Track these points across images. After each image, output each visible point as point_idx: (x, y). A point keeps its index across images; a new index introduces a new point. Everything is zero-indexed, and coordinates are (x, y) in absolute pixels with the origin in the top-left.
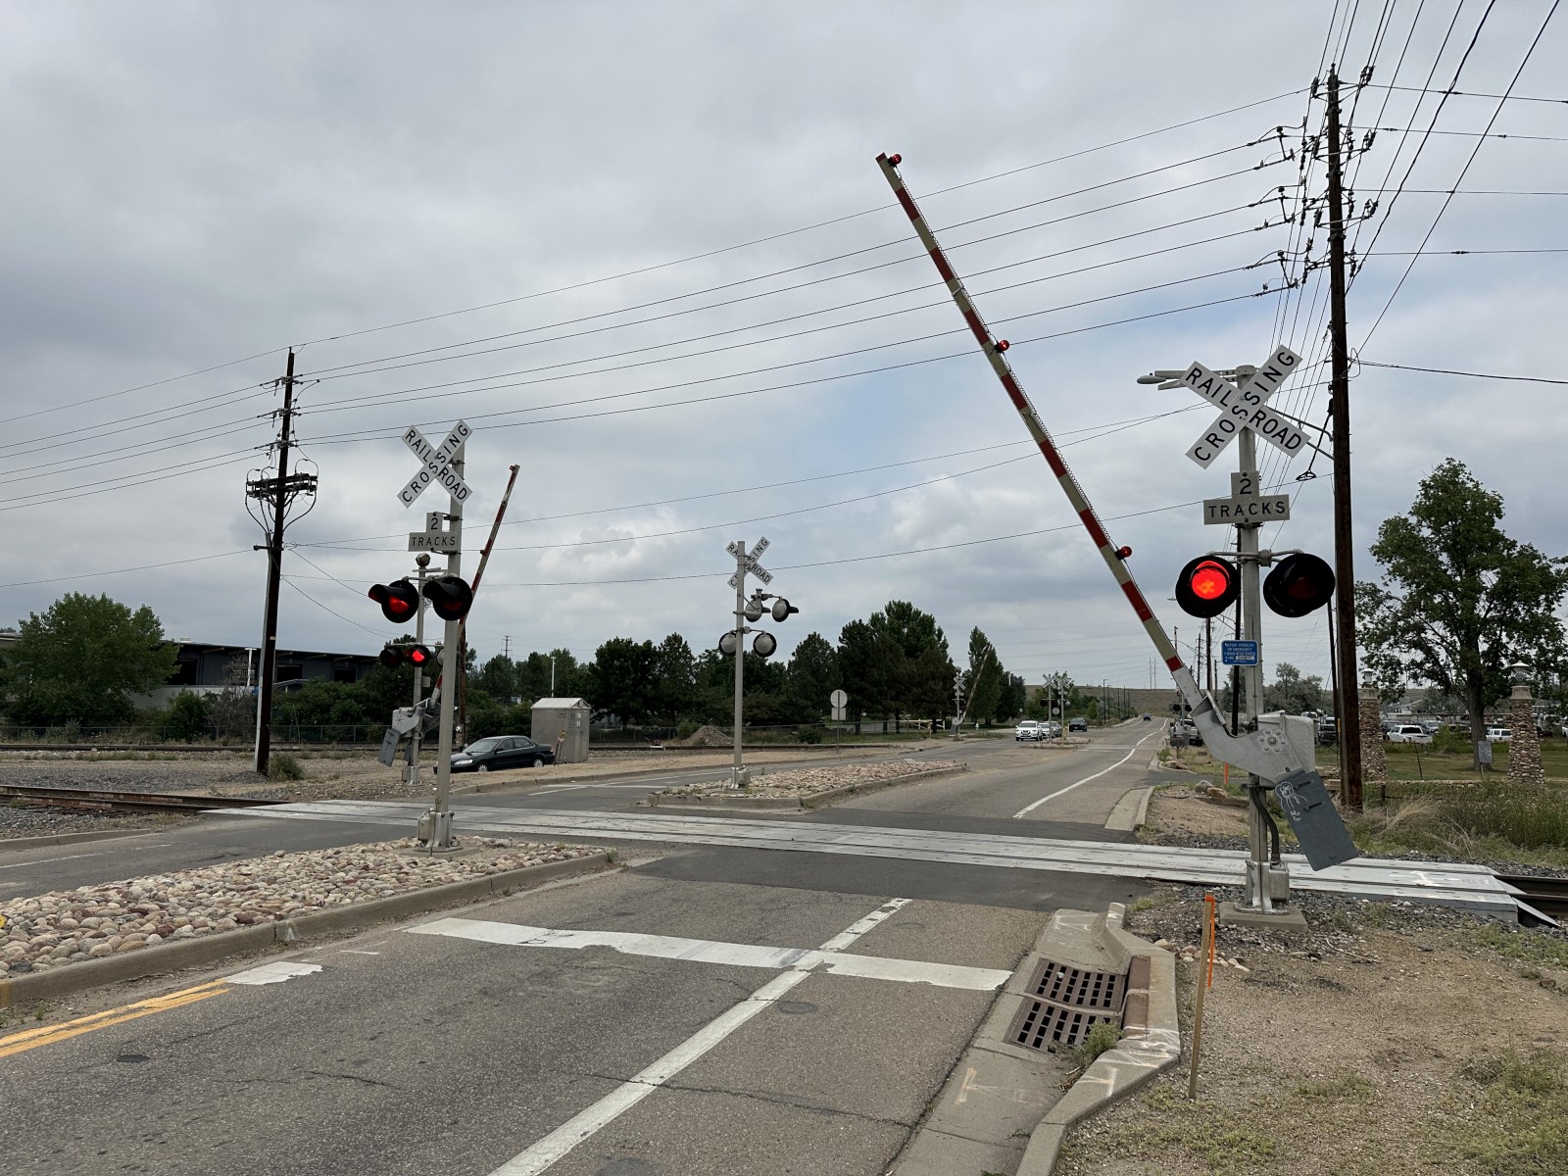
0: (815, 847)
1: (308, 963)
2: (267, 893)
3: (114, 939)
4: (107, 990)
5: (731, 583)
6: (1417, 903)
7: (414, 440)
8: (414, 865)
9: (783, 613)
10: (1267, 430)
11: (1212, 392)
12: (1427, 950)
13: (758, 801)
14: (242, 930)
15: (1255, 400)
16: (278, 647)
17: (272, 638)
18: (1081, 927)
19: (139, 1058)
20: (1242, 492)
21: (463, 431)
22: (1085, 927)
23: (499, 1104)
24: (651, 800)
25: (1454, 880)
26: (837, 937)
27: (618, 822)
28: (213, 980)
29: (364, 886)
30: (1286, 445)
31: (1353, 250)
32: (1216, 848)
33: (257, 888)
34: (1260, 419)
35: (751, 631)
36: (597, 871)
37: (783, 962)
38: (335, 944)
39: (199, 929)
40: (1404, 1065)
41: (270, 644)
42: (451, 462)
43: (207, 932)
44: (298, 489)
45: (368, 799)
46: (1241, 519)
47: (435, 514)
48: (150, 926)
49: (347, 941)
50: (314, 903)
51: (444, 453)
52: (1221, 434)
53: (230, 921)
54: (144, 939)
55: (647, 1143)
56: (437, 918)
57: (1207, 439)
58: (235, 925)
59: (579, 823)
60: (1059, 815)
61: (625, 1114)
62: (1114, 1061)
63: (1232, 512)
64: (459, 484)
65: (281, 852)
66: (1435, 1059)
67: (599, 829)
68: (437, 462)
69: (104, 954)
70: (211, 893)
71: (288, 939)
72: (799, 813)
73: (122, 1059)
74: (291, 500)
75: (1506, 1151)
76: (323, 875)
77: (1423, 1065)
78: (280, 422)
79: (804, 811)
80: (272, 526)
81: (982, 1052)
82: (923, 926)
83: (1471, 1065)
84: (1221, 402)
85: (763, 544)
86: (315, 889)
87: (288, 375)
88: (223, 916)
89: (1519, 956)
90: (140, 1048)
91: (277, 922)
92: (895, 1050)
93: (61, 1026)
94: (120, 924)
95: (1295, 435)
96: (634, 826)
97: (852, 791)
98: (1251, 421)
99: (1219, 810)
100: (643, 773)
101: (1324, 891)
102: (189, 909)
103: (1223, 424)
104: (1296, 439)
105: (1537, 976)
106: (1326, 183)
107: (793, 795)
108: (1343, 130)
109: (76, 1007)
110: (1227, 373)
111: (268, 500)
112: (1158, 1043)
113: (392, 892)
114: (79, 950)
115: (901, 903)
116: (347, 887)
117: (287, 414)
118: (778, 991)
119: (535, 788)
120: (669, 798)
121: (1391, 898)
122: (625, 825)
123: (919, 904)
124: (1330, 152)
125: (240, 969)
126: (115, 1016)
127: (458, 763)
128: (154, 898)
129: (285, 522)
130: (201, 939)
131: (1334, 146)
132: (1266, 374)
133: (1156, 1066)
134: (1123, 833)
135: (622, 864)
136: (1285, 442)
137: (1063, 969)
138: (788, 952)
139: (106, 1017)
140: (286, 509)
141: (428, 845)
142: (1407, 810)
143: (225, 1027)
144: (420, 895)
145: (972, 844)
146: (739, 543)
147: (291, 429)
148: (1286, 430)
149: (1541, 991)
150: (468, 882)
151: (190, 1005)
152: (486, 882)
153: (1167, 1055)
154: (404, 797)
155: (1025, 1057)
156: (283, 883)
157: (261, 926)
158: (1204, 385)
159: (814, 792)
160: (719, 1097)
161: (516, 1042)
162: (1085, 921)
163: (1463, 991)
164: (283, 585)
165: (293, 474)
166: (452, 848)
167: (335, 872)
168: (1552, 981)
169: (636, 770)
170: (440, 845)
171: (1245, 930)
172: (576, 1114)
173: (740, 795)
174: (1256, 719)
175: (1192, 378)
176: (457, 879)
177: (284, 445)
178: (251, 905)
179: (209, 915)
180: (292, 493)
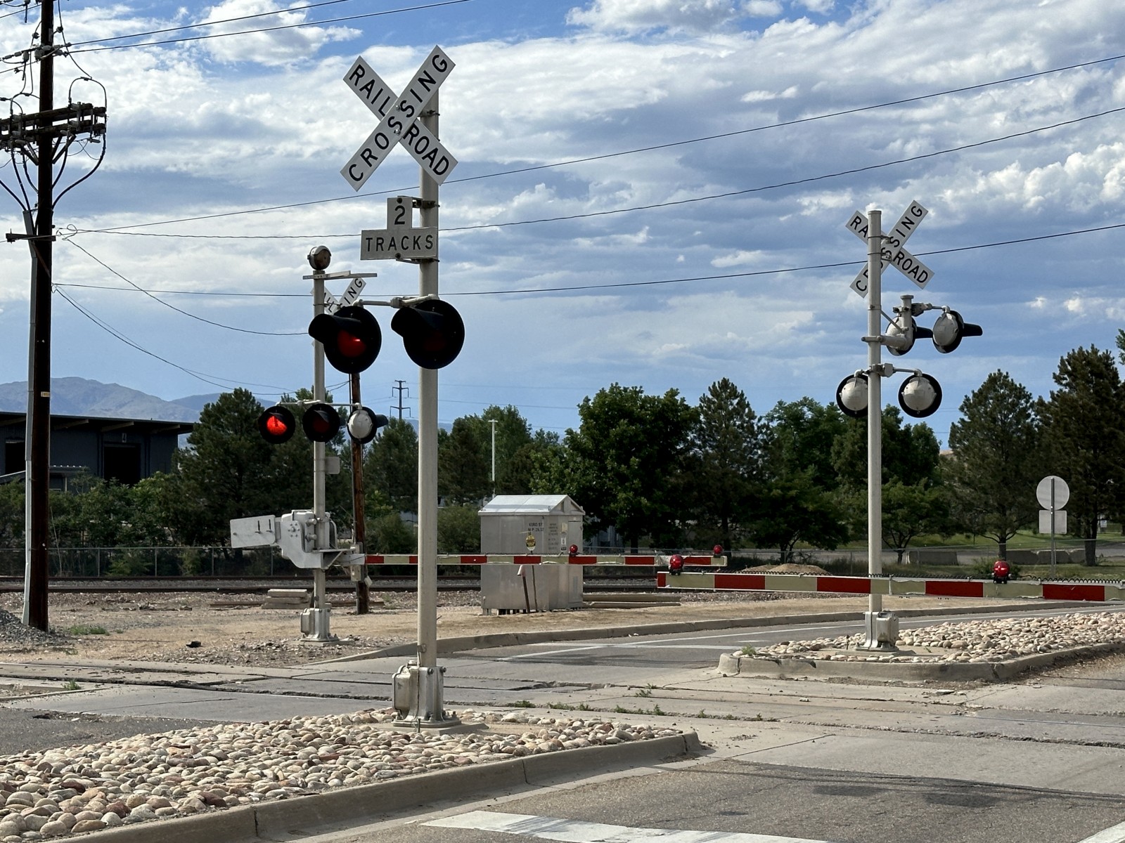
2: (223, 770)
3: (63, 817)
5: (859, 284)
7: (363, 82)
8: (406, 742)
9: (951, 336)
14: (213, 813)
16: (52, 412)
17: (43, 394)
21: (440, 64)
29: (351, 763)
33: (206, 763)
35: (895, 371)
41: (41, 405)
42: (421, 115)
43: (171, 814)
44: (73, 131)
47: (400, 200)
50: (293, 783)
51: (412, 101)
54: (98, 818)
58: (202, 805)
64: (436, 151)
68: (401, 117)
69: (59, 833)
70: (151, 768)
74: (65, 149)
80: (34, 199)
85: (914, 215)
86: (285, 767)
88: (181, 795)
94: (57, 801)
107: (978, 658)
111: (23, 152)
113: (392, 772)
114: (28, 828)
116: (326, 765)
128: (80, 771)
129: (55, 192)
130: (169, 821)
140: (56, 167)
141: (410, 717)
144: (431, 778)
146: (871, 215)
147: (56, 25)
150: (491, 764)
152: (515, 764)
156: (237, 758)
157: (235, 809)
165: (65, 105)
166: (444, 722)
169: (682, 621)
170: (427, 717)
176: (474, 759)
177: (46, 53)
178: (210, 783)
179: (164, 793)
180: (64, 139)
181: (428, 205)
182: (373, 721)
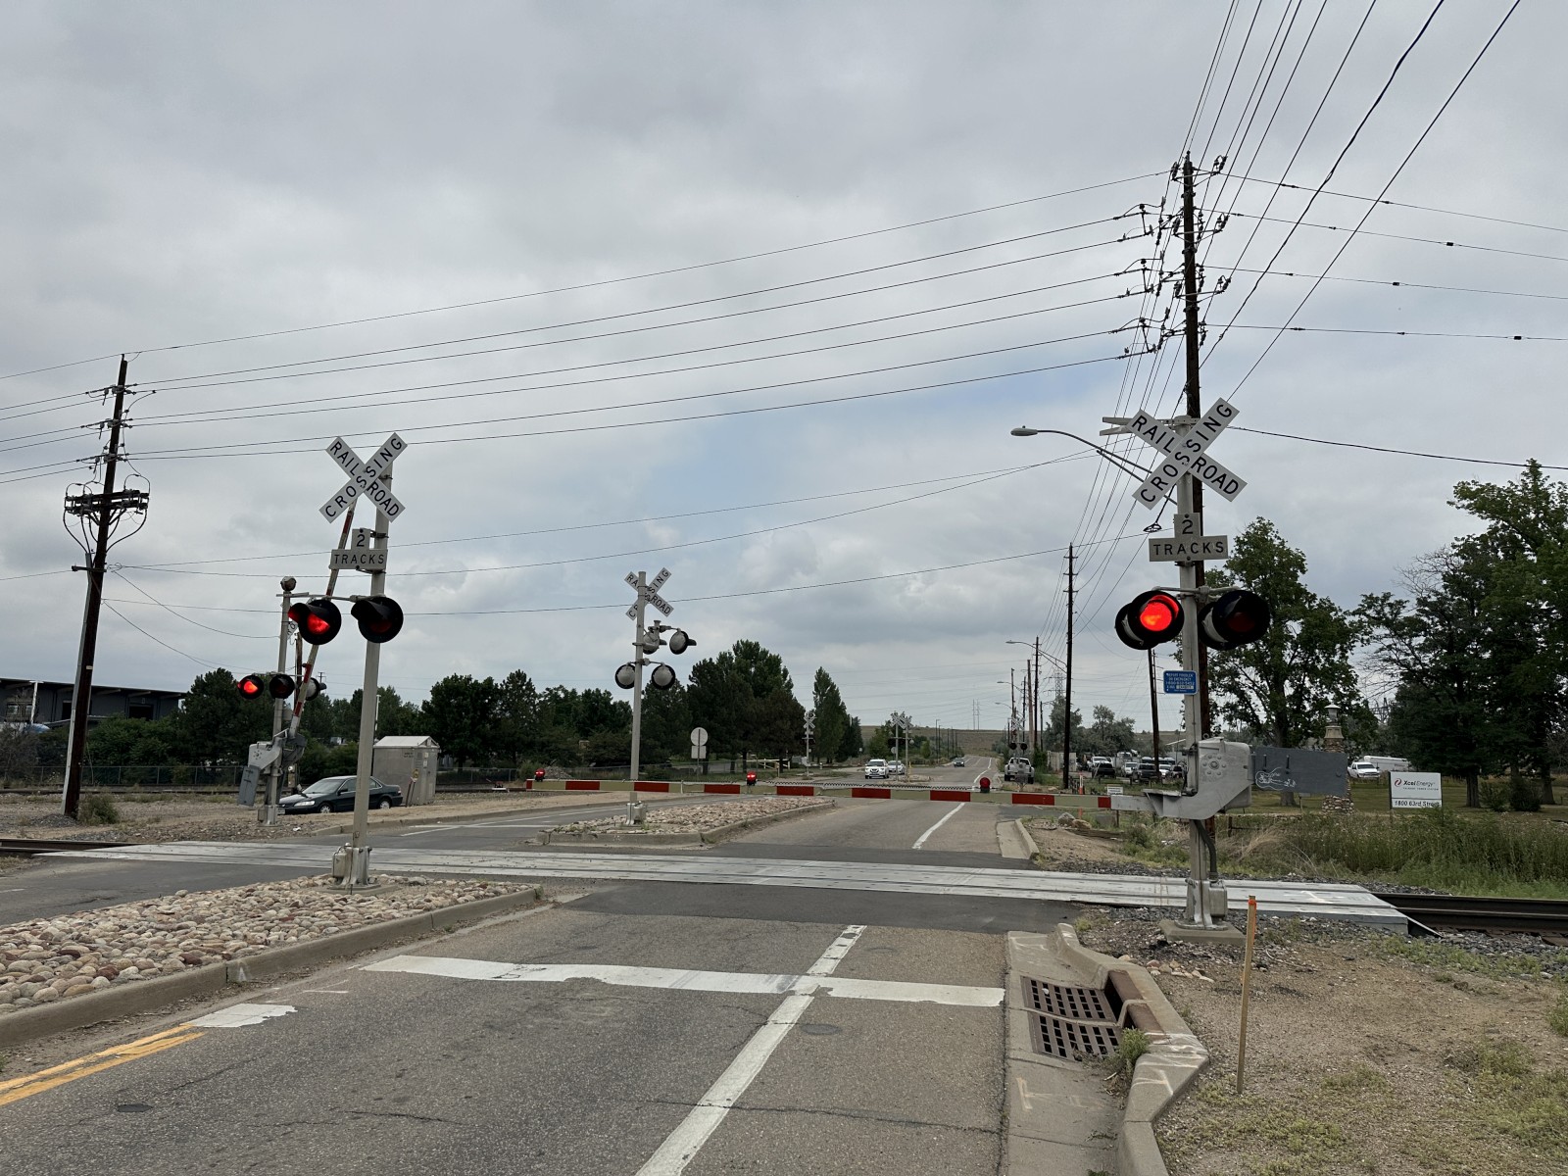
0: (740, 880)
1: (274, 1004)
2: (202, 932)
3: (57, 983)
4: (62, 1039)
5: (629, 613)
6: (1322, 918)
7: (340, 453)
8: (344, 903)
9: (681, 645)
10: (1208, 474)
11: (1157, 436)
12: (1350, 960)
13: (658, 836)
14: (192, 971)
15: (1196, 447)
16: (94, 683)
17: (88, 668)
18: (1039, 947)
19: (140, 1108)
20: (1184, 532)
21: (395, 445)
22: (1042, 947)
23: (576, 1133)
24: (540, 838)
25: (1342, 898)
26: (818, 962)
27: (519, 860)
28: (177, 1024)
29: (304, 923)
30: (1225, 490)
31: (1204, 321)
32: (1115, 873)
33: (188, 927)
34: (1200, 465)
35: (649, 663)
36: (529, 907)
37: (780, 987)
38: (291, 985)
39: (147, 971)
40: (1389, 1059)
41: (85, 675)
42: (380, 478)
43: (155, 974)
44: (126, 506)
45: (223, 840)
46: (1183, 557)
47: (361, 530)
48: (88, 969)
49: (303, 981)
50: (259, 941)
51: (375, 466)
52: (1165, 478)
53: (176, 959)
54: (89, 982)
55: (755, 1162)
56: (388, 955)
57: (1152, 482)
58: (183, 965)
59: (476, 862)
60: (951, 845)
61: (713, 1135)
62: (1156, 1064)
63: (1175, 550)
64: (390, 500)
65: (182, 892)
66: (1411, 1053)
67: (501, 867)
68: (365, 477)
69: (51, 998)
70: (140, 933)
71: (240, 980)
72: (703, 848)
73: (121, 1109)
74: (118, 517)
75: (1528, 1126)
76: (252, 913)
77: (1404, 1059)
78: (108, 433)
79: (705, 847)
80: (94, 546)
81: (1019, 1062)
82: (892, 950)
83: (1450, 1055)
84: (1165, 448)
85: (664, 575)
86: (252, 928)
87: (119, 384)
88: (165, 957)
89: (1428, 963)
90: (137, 1097)
91: (228, 962)
92: (941, 1064)
93: (31, 1078)
94: (53, 968)
95: (1233, 481)
96: (539, 863)
97: (744, 826)
98: (1192, 467)
99: (1088, 841)
100: (509, 813)
101: (1238, 910)
102: (123, 950)
103: (1168, 469)
104: (1233, 484)
105: (1449, 980)
106: (1182, 259)
107: (693, 830)
108: (1196, 212)
109: (34, 1057)
110: (1168, 422)
111: (90, 517)
112: (1184, 1047)
113: (337, 929)
114: (21, 996)
115: (858, 930)
116: (286, 925)
117: (116, 425)
118: (793, 1015)
119: (402, 829)
120: (561, 836)
121: (1298, 914)
122: (528, 863)
123: (876, 930)
124: (1185, 230)
125: (201, 1012)
126: (88, 1065)
127: (298, 805)
128: (78, 939)
129: (109, 543)
130: (152, 981)
131: (1189, 226)
132: (1206, 424)
133: (1196, 1067)
134: (1022, 861)
135: (551, 900)
136: (1223, 487)
137: (1046, 986)
138: (779, 979)
139: (78, 1066)
140: (111, 528)
141: (344, 883)
142: (1256, 841)
143: (221, 1072)
144: (366, 932)
145: (892, 874)
146: (640, 573)
147: (120, 442)
148: (1224, 476)
149: (1456, 993)
150: (409, 918)
151: (169, 1050)
152: (427, 918)
153: (1199, 1057)
154: (263, 837)
155: (1061, 1066)
156: (213, 921)
157: (210, 967)
158: (1149, 431)
159: (712, 827)
160: (798, 1116)
161: (555, 1073)
162: (1038, 942)
163: (1400, 993)
164: (103, 609)
165: (121, 490)
166: (370, 886)
167: (264, 909)
168: (1465, 983)
169: (500, 810)
170: (357, 882)
171: (1191, 945)
172: (663, 1139)
173: (637, 831)
174: (1196, 745)
175: (1138, 424)
176: (397, 915)
177: (112, 459)
178: (190, 944)
179: (149, 956)
180: (118, 511)
181: (381, 536)
182: (314, 885)
